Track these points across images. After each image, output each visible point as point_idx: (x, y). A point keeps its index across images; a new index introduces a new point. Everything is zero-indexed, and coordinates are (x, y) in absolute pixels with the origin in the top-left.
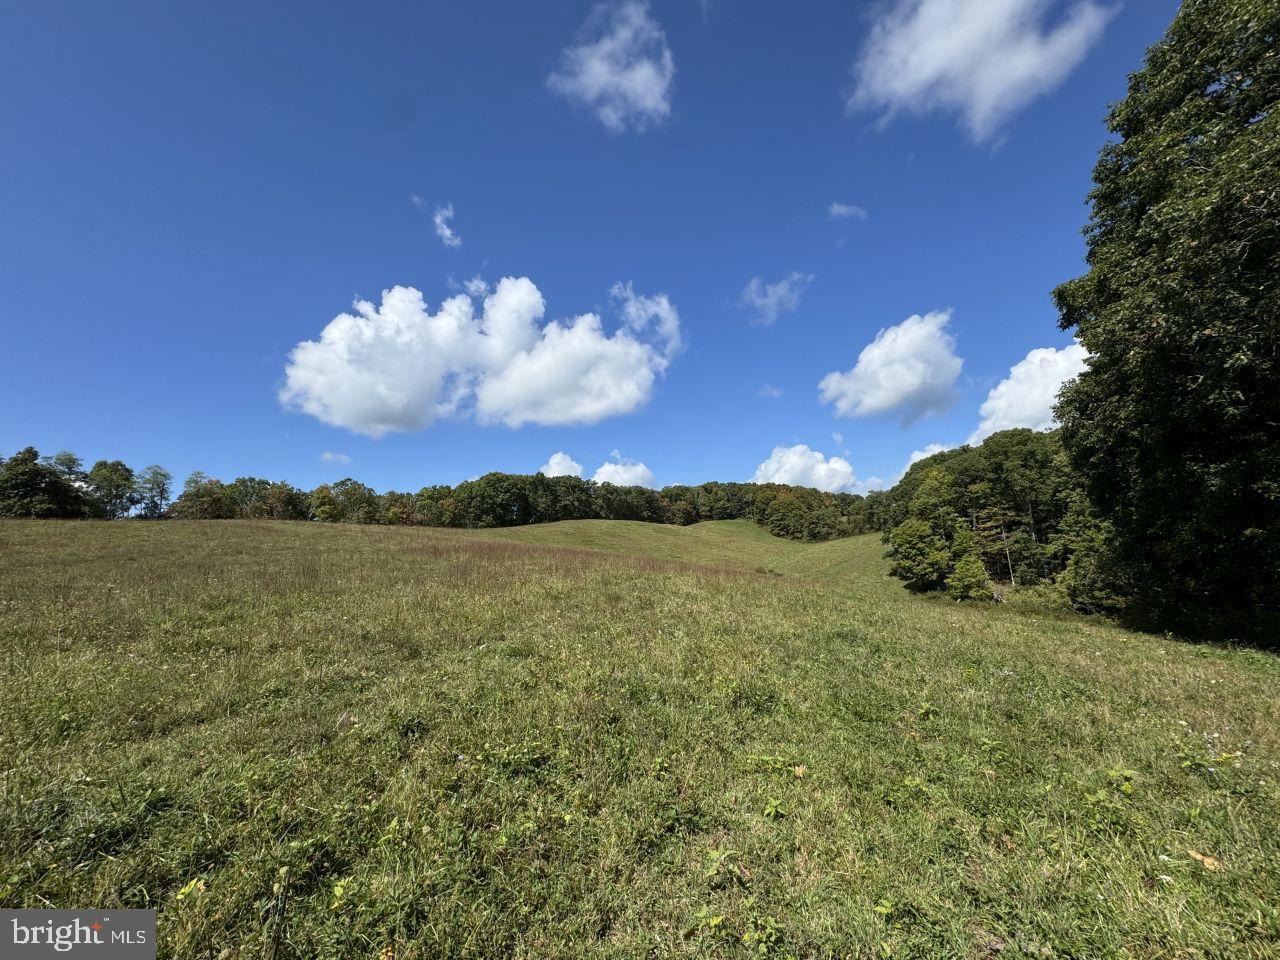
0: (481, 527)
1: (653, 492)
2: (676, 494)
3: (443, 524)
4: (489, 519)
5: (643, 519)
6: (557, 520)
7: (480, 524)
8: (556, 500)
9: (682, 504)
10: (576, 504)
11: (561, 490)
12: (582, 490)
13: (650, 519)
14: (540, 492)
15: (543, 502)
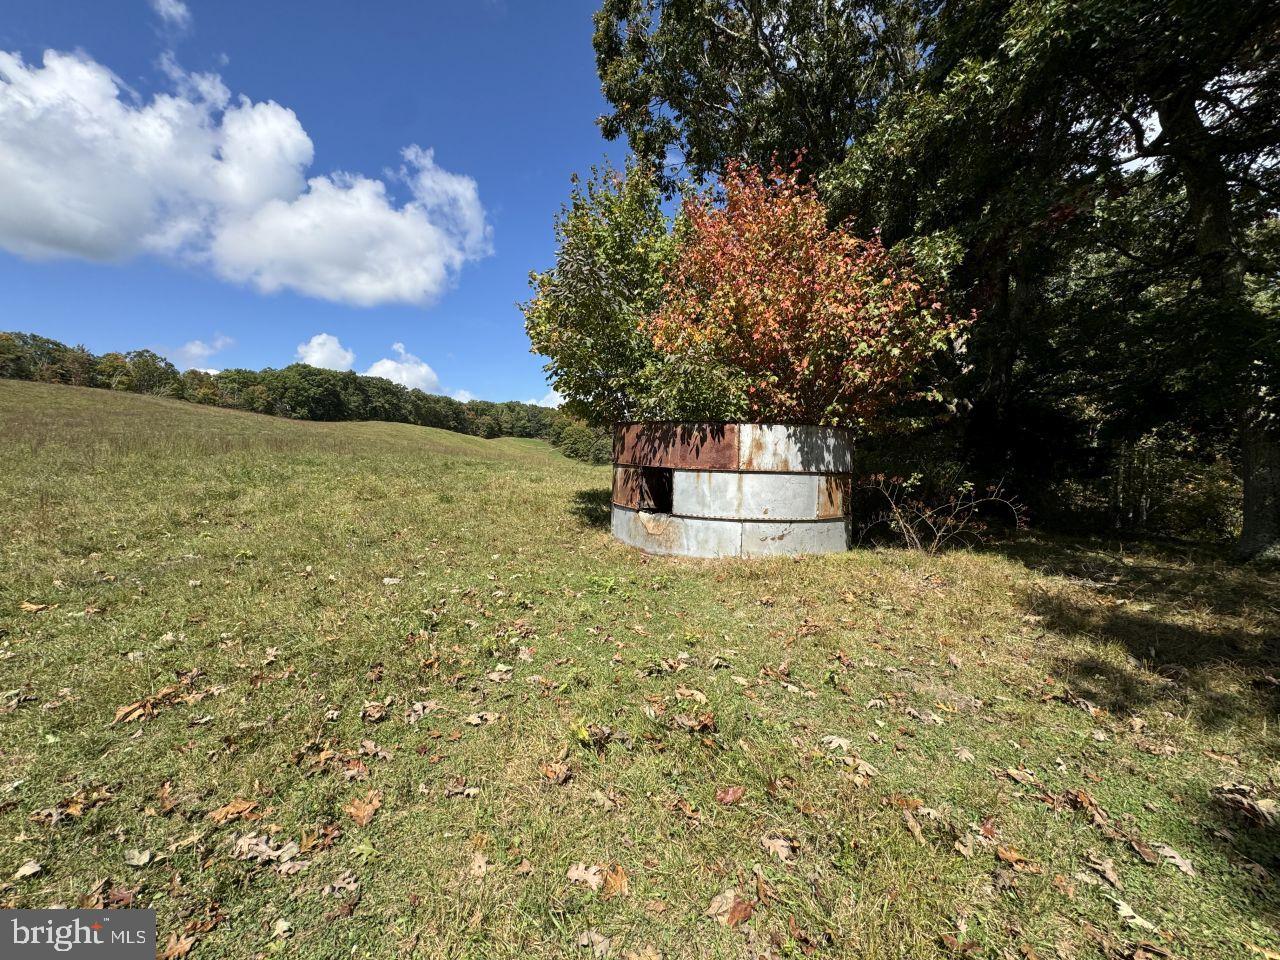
0: (295, 418)
1: (461, 404)
2: (481, 409)
3: (254, 410)
4: (304, 411)
5: (449, 428)
6: (367, 419)
7: (294, 415)
8: (367, 400)
9: (487, 419)
10: (387, 406)
11: (372, 391)
12: (394, 394)
13: (456, 429)
14: (351, 390)
15: (354, 401)
